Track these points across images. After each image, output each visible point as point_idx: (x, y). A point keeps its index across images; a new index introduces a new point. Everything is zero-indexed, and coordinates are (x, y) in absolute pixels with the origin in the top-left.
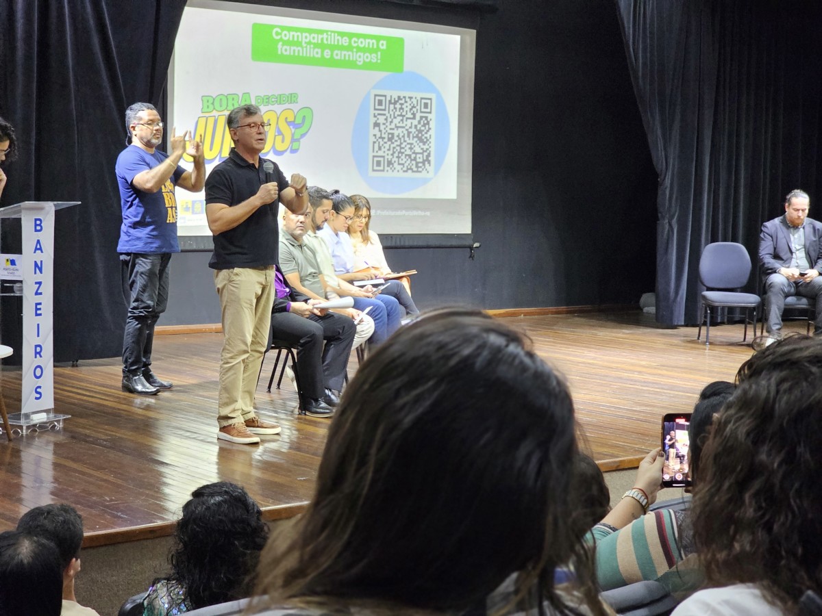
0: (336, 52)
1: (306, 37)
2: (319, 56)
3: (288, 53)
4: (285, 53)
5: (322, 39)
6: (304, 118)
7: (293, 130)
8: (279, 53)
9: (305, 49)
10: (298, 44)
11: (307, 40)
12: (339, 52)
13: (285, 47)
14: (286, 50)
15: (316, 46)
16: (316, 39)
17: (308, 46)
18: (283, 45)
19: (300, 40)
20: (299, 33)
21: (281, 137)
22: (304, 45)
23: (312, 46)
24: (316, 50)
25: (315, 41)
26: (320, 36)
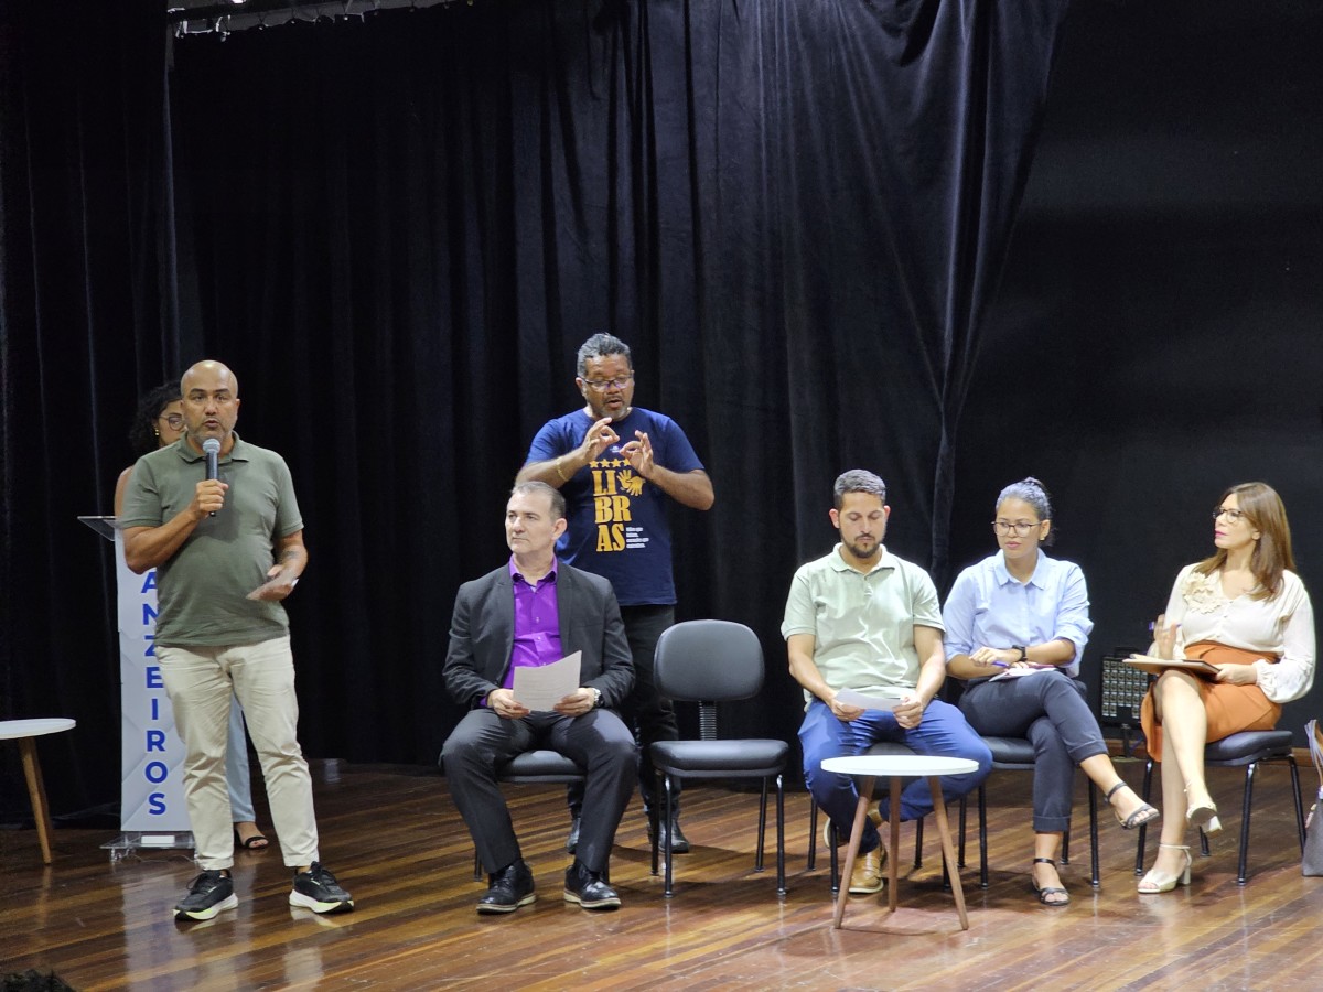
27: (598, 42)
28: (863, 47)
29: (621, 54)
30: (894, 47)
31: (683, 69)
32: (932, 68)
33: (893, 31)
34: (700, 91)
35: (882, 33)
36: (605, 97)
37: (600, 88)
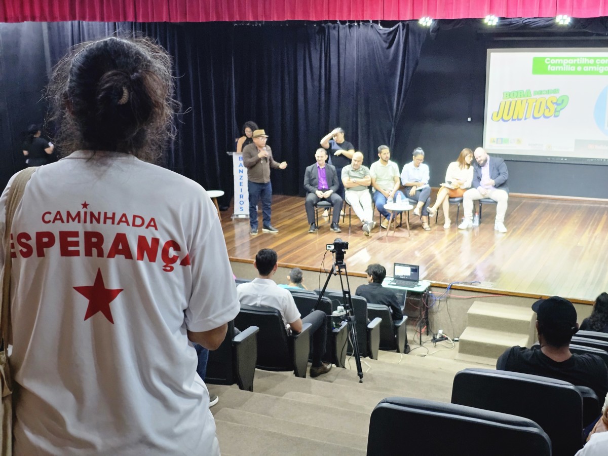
0: (585, 67)
1: (566, 61)
2: (574, 70)
3: (554, 70)
4: (552, 70)
5: (576, 62)
6: (563, 101)
7: (556, 106)
8: (549, 70)
9: (565, 67)
10: (561, 65)
11: (567, 63)
12: (587, 67)
13: (552, 67)
14: (553, 68)
15: (572, 65)
16: (572, 61)
17: (567, 66)
18: (551, 66)
19: (562, 63)
20: (562, 60)
21: (548, 110)
22: (564, 65)
23: (569, 65)
24: (572, 67)
25: (572, 63)
26: (575, 60)
27: (317, 37)
28: (379, 44)
29: (323, 41)
30: (386, 45)
31: (337, 45)
32: (394, 50)
33: (386, 42)
34: (341, 51)
35: (383, 42)
36: (319, 49)
37: (318, 47)
